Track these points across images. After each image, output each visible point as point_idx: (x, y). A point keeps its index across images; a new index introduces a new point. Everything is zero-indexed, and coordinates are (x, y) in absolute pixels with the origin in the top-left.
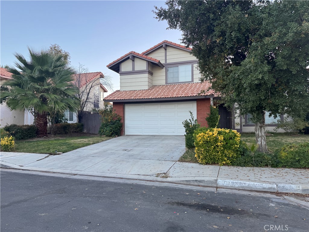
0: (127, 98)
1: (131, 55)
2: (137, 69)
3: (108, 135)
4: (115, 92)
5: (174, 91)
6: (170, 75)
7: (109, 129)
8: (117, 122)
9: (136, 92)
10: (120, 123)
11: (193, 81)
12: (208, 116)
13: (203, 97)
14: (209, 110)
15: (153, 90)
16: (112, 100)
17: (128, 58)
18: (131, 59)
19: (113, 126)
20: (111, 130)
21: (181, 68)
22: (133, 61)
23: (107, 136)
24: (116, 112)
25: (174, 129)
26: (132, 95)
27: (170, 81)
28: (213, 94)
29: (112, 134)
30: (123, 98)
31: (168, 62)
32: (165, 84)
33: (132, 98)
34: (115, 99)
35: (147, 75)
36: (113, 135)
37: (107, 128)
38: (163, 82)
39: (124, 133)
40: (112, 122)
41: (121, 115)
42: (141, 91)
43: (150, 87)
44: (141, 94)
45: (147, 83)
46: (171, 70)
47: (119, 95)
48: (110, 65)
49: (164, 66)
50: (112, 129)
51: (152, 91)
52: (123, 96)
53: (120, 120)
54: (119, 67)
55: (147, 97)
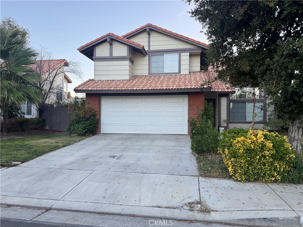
0: (105, 89)
1: (108, 37)
2: (115, 54)
3: (81, 134)
4: (87, 82)
5: (162, 82)
6: (153, 65)
7: (81, 126)
8: (92, 117)
9: (114, 82)
10: (95, 119)
11: (180, 72)
12: (202, 112)
13: (199, 91)
14: (203, 106)
15: (136, 80)
16: (86, 90)
17: (105, 41)
18: (108, 42)
19: (87, 122)
20: (84, 127)
21: (167, 57)
22: (111, 44)
23: (79, 135)
24: (90, 106)
25: (161, 127)
26: (111, 85)
27: (154, 71)
28: (211, 87)
29: (86, 132)
30: (100, 89)
31: (152, 49)
32: (148, 74)
33: (112, 89)
34: (90, 89)
35: (127, 63)
36: (87, 134)
37: (79, 125)
38: (146, 73)
39: (100, 131)
40: (85, 118)
41: (96, 109)
42: (121, 81)
43: (131, 77)
44: (122, 85)
45: (128, 72)
46: (154, 59)
47: (94, 85)
48: (82, 48)
49: (147, 54)
50: (86, 126)
51: (135, 82)
52: (99, 86)
53: (95, 116)
54: (93, 51)
55: (131, 88)
